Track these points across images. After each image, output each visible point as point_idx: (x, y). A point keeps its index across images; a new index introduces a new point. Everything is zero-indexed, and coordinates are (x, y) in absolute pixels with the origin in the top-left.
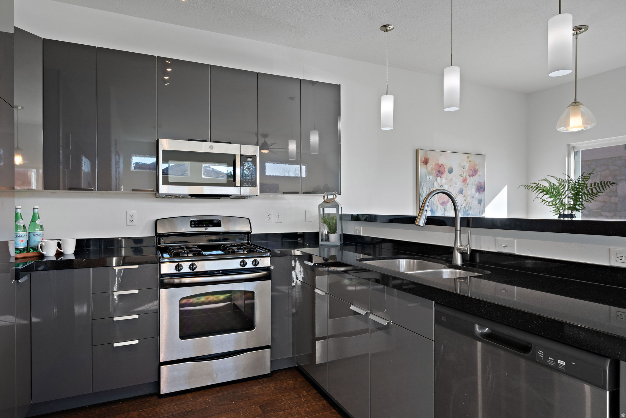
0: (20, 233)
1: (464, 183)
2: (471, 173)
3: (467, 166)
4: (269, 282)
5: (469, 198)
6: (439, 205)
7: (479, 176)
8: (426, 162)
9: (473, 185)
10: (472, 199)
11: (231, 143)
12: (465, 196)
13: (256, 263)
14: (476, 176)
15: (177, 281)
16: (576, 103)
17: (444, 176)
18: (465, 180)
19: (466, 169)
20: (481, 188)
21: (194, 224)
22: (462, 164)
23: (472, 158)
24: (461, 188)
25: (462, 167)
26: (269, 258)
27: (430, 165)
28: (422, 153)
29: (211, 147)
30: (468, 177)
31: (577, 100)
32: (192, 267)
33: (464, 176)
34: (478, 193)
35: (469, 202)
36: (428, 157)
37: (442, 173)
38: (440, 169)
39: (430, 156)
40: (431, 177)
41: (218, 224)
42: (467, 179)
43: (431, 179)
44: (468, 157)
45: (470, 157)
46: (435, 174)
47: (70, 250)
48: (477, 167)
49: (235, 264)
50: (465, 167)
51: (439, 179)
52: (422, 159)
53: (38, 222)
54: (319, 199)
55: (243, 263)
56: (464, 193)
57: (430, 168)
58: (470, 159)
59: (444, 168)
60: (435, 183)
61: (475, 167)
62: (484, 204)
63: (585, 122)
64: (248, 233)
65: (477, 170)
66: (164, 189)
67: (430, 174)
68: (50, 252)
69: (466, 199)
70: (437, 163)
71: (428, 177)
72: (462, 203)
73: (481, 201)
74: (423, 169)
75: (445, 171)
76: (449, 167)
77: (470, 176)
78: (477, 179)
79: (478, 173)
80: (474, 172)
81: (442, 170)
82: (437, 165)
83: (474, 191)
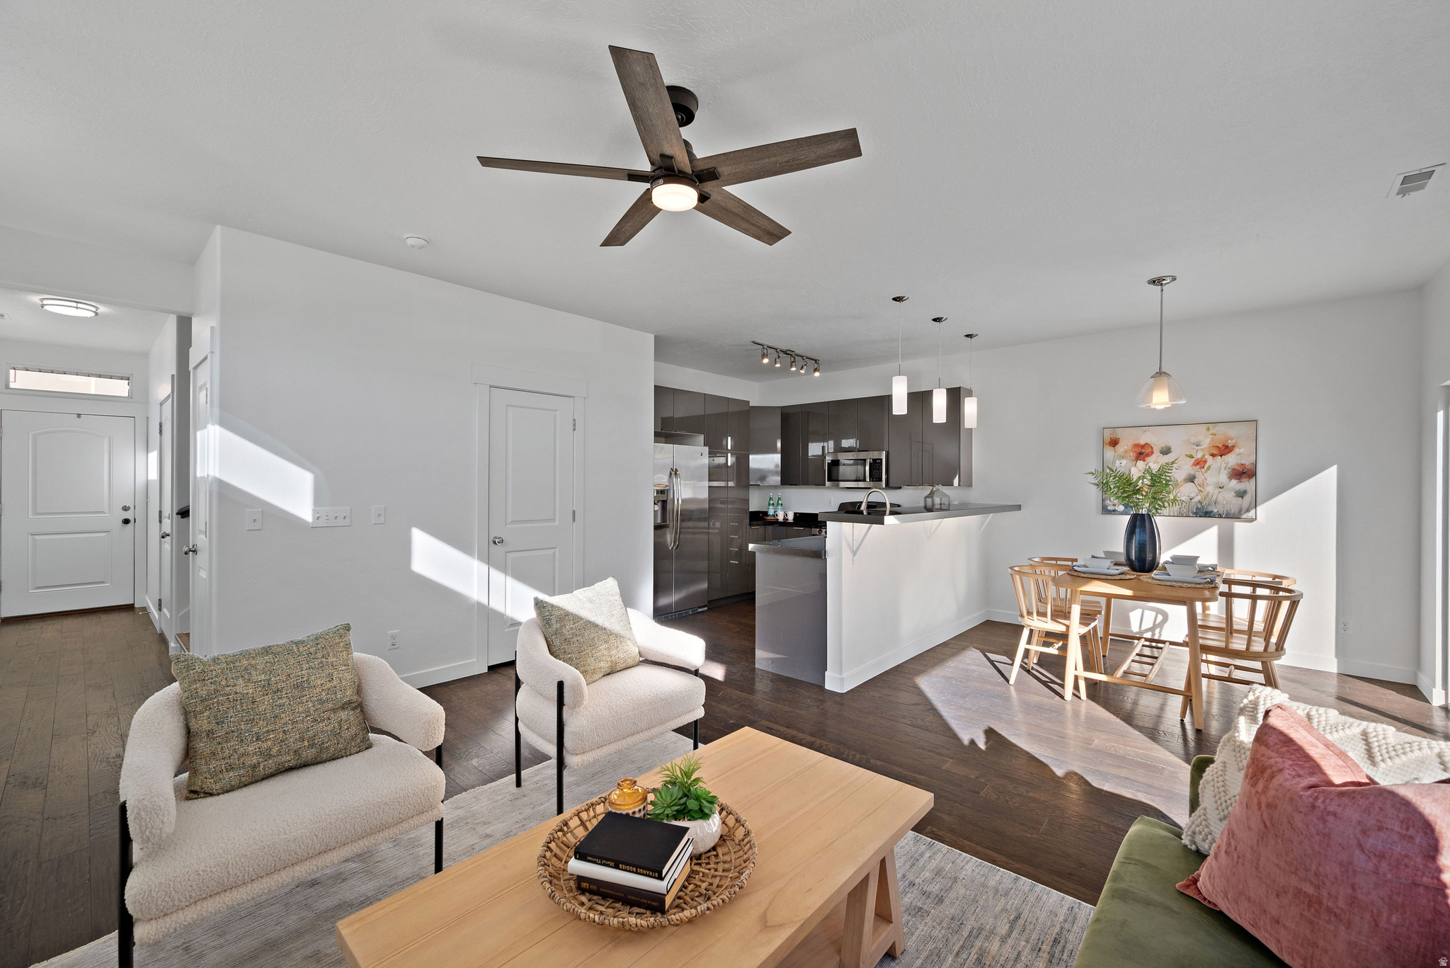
0: (771, 507)
1: (1198, 467)
2: (1216, 451)
3: (1210, 441)
5: (1211, 489)
7: (1240, 454)
8: (1114, 443)
9: (1223, 469)
10: (1220, 490)
12: (1200, 486)
14: (1229, 455)
16: (1160, 373)
17: (1152, 458)
18: (1200, 463)
19: (1204, 446)
20: (1244, 473)
22: (1193, 440)
23: (1220, 429)
24: (1190, 475)
25: (1194, 444)
27: (1123, 447)
28: (1107, 433)
30: (1210, 459)
33: (1199, 455)
34: (1234, 482)
35: (1211, 495)
37: (1148, 455)
38: (1143, 451)
39: (1120, 434)
40: (1124, 462)
42: (1206, 462)
43: (1123, 465)
44: (1208, 429)
45: (1214, 427)
46: (1133, 458)
47: (791, 518)
48: (1234, 441)
50: (1201, 444)
51: (1140, 463)
52: (1108, 440)
53: (780, 502)
56: (1196, 481)
57: (1122, 450)
58: (1213, 431)
59: (1152, 449)
61: (1227, 441)
62: (1252, 497)
65: (1233, 446)
67: (1123, 457)
68: (781, 518)
69: (1202, 489)
70: (1135, 443)
71: (1118, 462)
72: (1192, 495)
73: (1245, 492)
74: (1109, 453)
75: (1153, 453)
76: (1163, 445)
77: (1213, 455)
78: (1232, 460)
79: (1237, 450)
80: (1225, 450)
81: (1147, 451)
82: (1136, 446)
83: (1223, 477)
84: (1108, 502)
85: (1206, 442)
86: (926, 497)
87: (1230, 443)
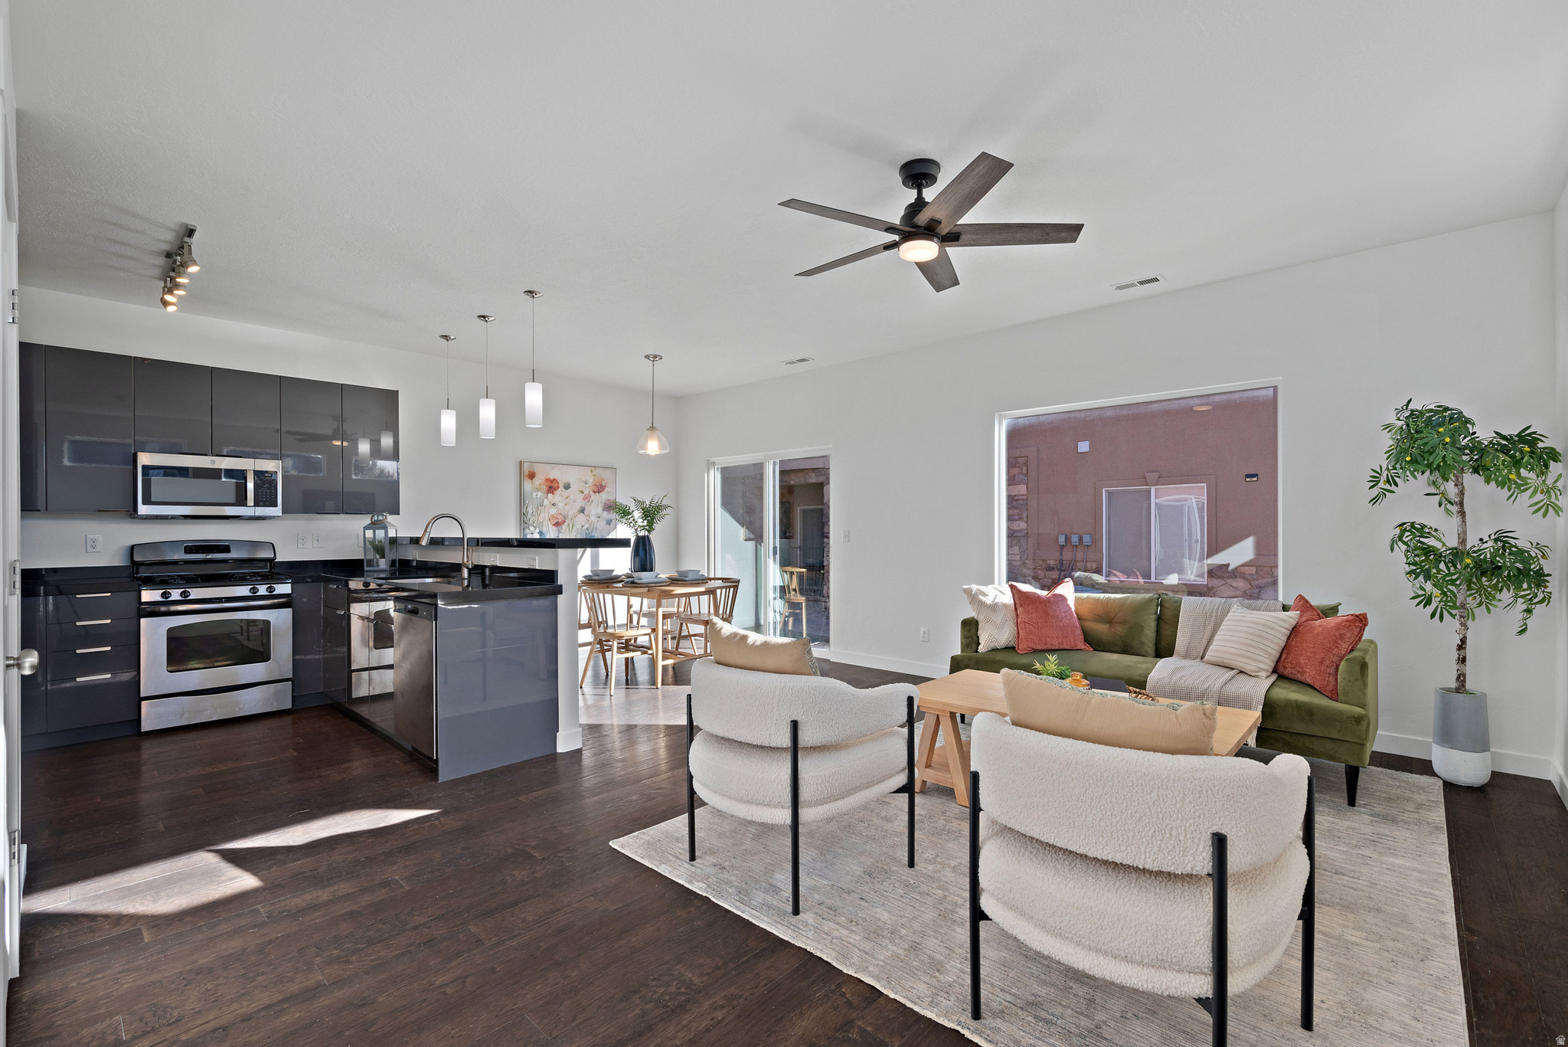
1: (586, 500)
2: (596, 490)
3: (591, 480)
4: (290, 610)
5: (593, 518)
6: (551, 526)
7: (608, 492)
8: (532, 476)
9: (600, 503)
10: (598, 519)
11: (241, 457)
12: (587, 516)
13: (271, 589)
14: (603, 493)
15: (163, 609)
16: (652, 428)
17: (557, 492)
18: (587, 498)
19: (590, 484)
20: (610, 507)
21: (189, 550)
22: (583, 479)
23: (597, 471)
24: (582, 507)
25: (583, 482)
26: (290, 585)
27: (539, 480)
28: (526, 467)
29: (213, 462)
30: (592, 493)
31: (654, 426)
32: (184, 594)
33: (586, 492)
34: (606, 512)
35: (593, 523)
36: (535, 470)
37: (555, 489)
38: (552, 485)
39: (537, 468)
40: (539, 494)
41: (226, 549)
42: (590, 497)
43: (538, 497)
44: (592, 471)
45: (595, 470)
46: (545, 490)
49: (243, 591)
50: (588, 483)
51: (550, 495)
52: (527, 473)
54: (366, 520)
55: (254, 590)
56: (585, 512)
57: (538, 483)
58: (593, 473)
59: (558, 484)
60: (545, 500)
61: (601, 482)
62: (614, 524)
63: (662, 447)
64: (271, 561)
65: (605, 486)
66: (143, 509)
67: (538, 490)
69: (588, 519)
70: (547, 478)
71: (535, 494)
72: (583, 523)
73: (611, 521)
74: (528, 485)
75: (559, 487)
76: (565, 482)
77: (594, 492)
78: (604, 496)
79: (607, 489)
80: (599, 489)
81: (555, 485)
82: (548, 480)
83: (600, 509)
84: (527, 531)
85: (591, 481)
86: (366, 528)
87: (604, 483)
